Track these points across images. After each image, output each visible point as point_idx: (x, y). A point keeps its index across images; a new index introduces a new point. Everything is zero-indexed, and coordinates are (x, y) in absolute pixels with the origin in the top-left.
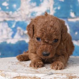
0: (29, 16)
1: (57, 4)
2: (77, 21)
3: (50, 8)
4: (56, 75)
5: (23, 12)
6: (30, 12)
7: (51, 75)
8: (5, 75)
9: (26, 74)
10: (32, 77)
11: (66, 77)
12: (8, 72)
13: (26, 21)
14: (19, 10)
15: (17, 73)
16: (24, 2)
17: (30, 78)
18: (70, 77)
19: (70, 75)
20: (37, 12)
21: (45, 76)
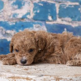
0: (11, 17)
1: (37, 8)
2: (54, 24)
3: (30, 11)
4: (46, 77)
5: (5, 13)
6: (12, 14)
7: (41, 77)
8: (1, 75)
9: (20, 75)
10: (25, 78)
11: (54, 79)
12: (3, 73)
13: (8, 21)
14: (2, 11)
15: (12, 74)
16: (7, 4)
17: (23, 78)
18: (57, 79)
19: (57, 77)
20: (18, 14)
21: (36, 77)
